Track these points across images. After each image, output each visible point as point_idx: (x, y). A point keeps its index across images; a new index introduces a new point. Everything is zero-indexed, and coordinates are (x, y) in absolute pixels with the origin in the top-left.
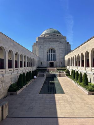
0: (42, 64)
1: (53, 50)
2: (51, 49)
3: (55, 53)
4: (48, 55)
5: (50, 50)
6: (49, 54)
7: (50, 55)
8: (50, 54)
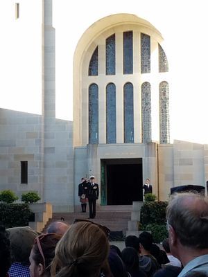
0: (24, 179)
1: (146, 39)
2: (128, 35)
3: (163, 67)
4: (93, 87)
5: (111, 40)
6: (102, 80)
7: (111, 87)
8: (120, 79)
